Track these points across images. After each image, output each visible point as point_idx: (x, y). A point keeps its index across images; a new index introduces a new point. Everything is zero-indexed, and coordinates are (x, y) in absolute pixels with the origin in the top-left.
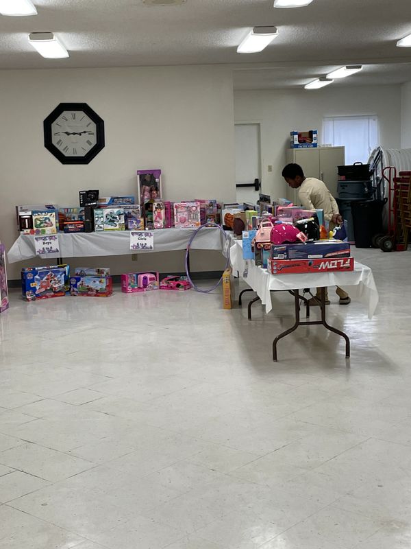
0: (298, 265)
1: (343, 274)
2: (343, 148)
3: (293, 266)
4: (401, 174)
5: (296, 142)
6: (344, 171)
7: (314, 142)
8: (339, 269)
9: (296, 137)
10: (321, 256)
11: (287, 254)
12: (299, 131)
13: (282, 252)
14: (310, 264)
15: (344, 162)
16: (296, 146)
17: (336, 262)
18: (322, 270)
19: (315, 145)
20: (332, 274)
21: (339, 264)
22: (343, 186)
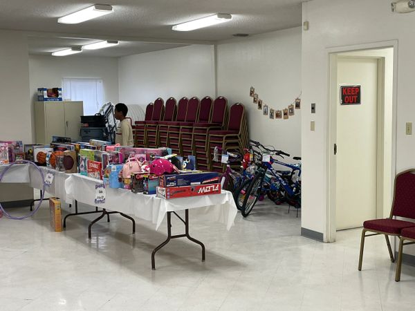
0: (185, 191)
1: (214, 196)
2: (81, 103)
3: (182, 191)
4: (136, 122)
5: (46, 97)
6: (85, 119)
7: (60, 97)
8: (212, 192)
9: (45, 92)
10: (200, 183)
11: (177, 183)
12: (48, 88)
13: (172, 181)
14: (192, 190)
15: (83, 113)
16: (46, 99)
17: (209, 187)
18: (201, 194)
19: (61, 99)
20: (207, 197)
21: (212, 188)
22: (86, 132)
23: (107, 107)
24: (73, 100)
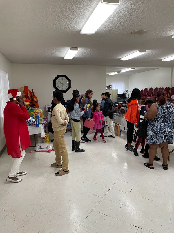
2: (118, 90)
6: (119, 95)
9: (107, 87)
12: (108, 85)
15: (118, 93)
16: (107, 89)
19: (111, 89)
22: (119, 99)
23: (126, 91)
24: (115, 89)
